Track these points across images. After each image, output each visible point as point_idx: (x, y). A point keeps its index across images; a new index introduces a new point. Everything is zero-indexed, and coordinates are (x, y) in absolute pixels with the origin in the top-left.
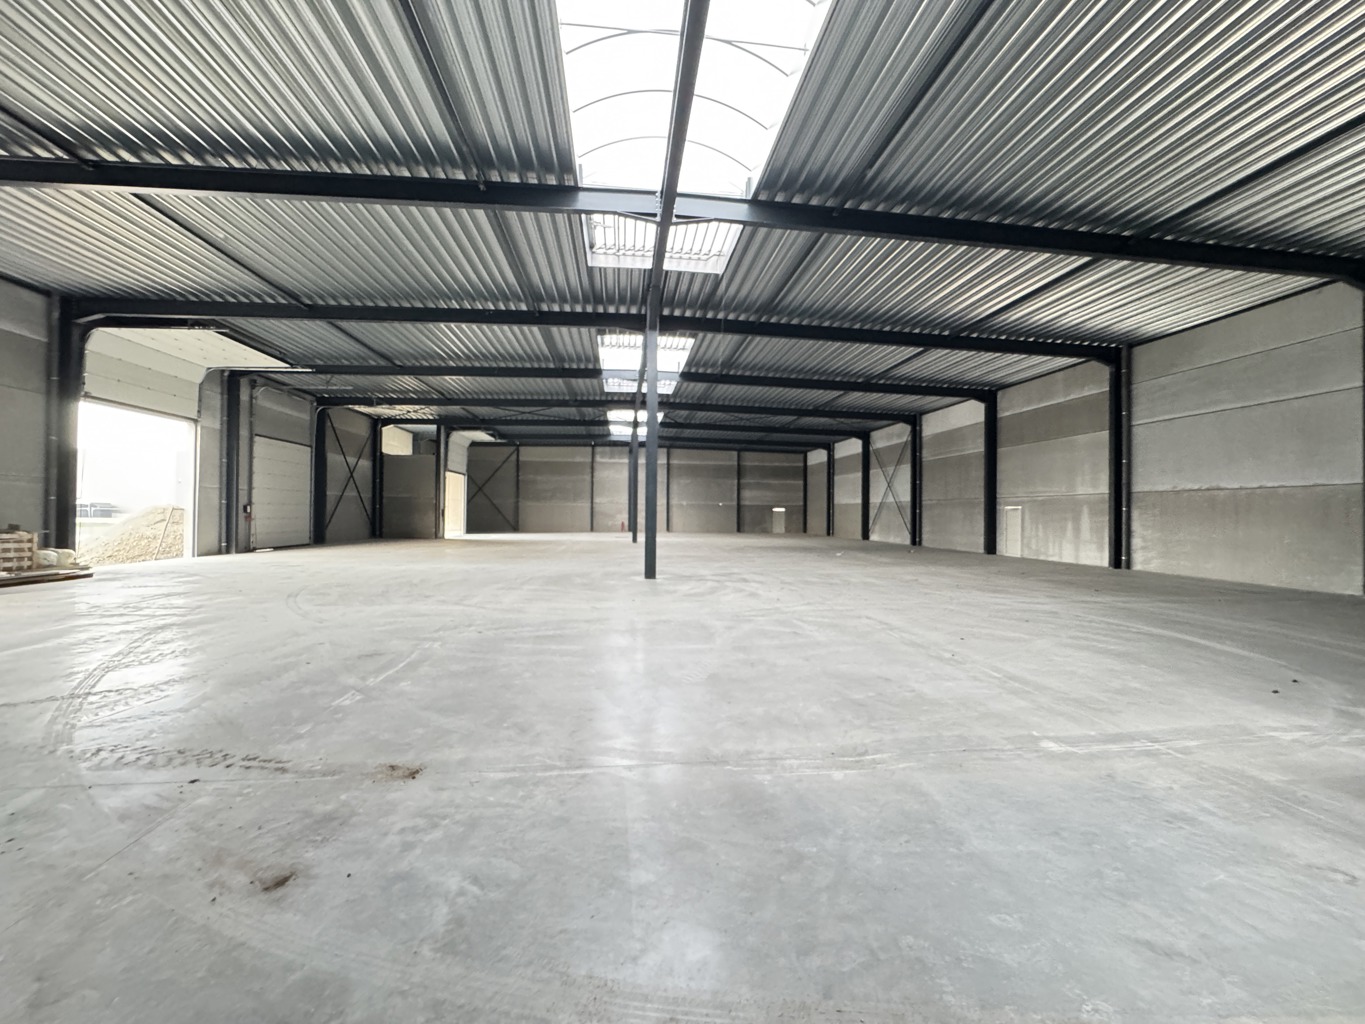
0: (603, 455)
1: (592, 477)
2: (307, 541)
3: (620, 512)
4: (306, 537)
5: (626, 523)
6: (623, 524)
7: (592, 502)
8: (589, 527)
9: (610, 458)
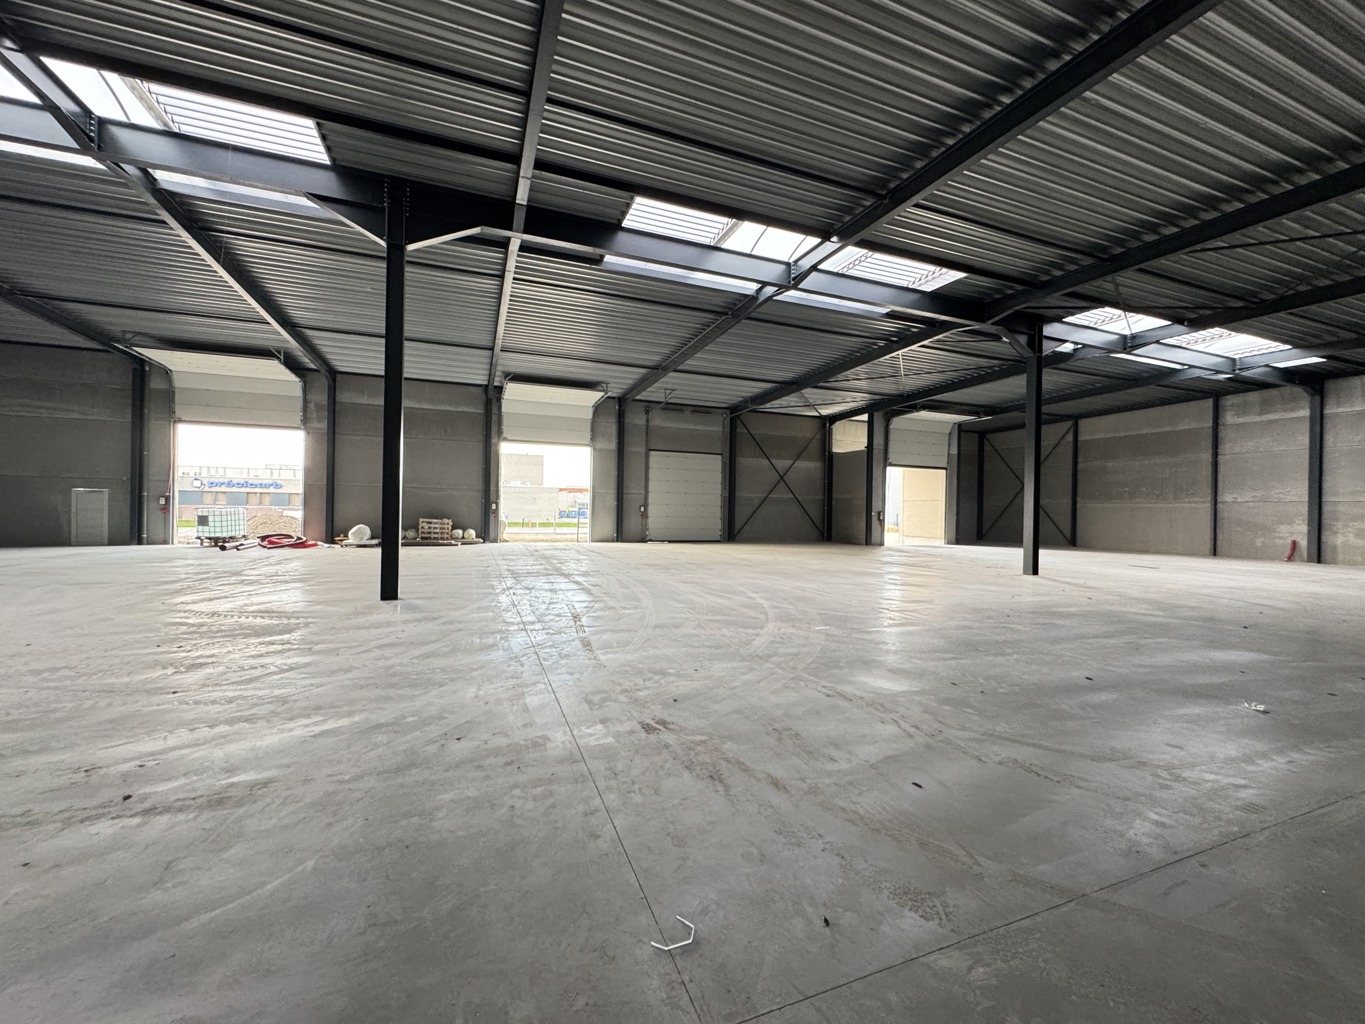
0: (1243, 410)
1: (1215, 454)
2: (718, 538)
3: (1289, 520)
4: (717, 536)
5: (1303, 543)
6: (1294, 544)
7: (1215, 502)
8: (1208, 545)
9: (1261, 414)
